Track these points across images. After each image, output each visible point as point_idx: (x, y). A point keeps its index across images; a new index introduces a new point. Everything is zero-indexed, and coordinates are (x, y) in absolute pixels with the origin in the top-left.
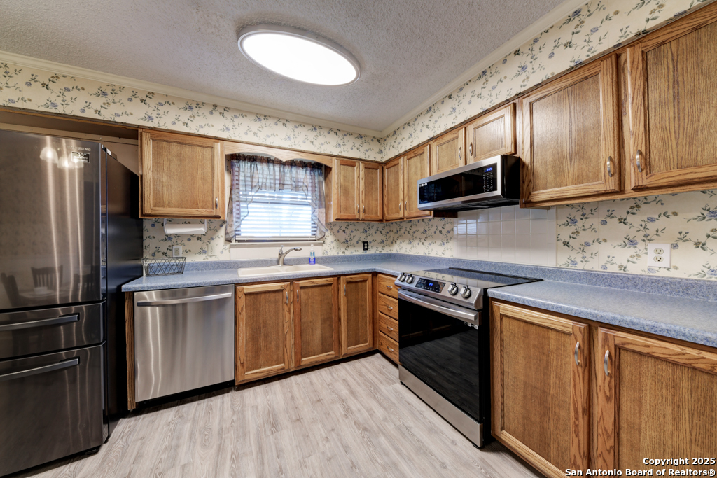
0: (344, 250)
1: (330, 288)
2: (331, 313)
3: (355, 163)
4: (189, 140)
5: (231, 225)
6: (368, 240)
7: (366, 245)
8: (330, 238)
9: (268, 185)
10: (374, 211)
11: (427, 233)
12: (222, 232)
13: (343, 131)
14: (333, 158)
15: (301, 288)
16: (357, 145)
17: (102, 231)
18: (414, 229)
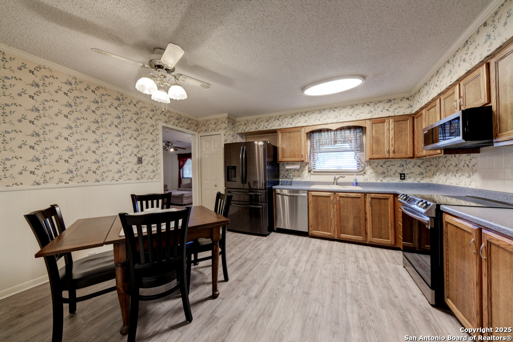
0: (382, 179)
1: (359, 200)
2: (360, 214)
3: (385, 120)
4: (292, 130)
5: (311, 164)
8: (369, 170)
9: (328, 142)
10: (404, 151)
11: (458, 166)
12: (307, 168)
13: (374, 102)
14: (367, 121)
15: (340, 197)
16: (386, 108)
17: (267, 168)
18: (448, 163)
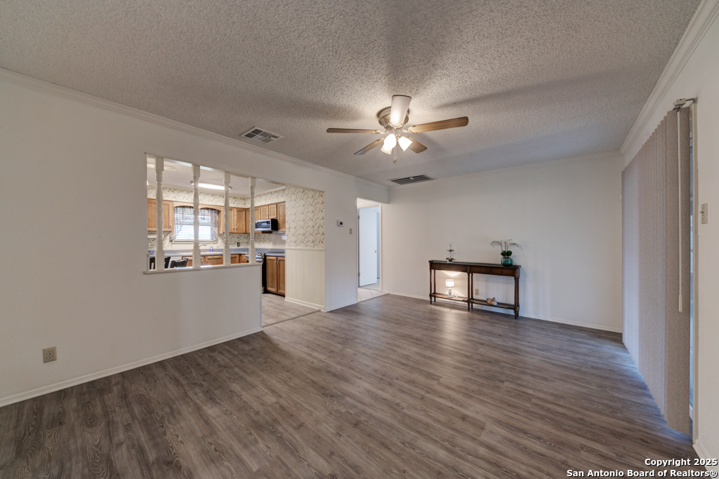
3: (232, 209)
5: (172, 235)
6: (240, 242)
7: (238, 244)
8: (220, 241)
10: (241, 229)
12: (168, 237)
14: (222, 207)
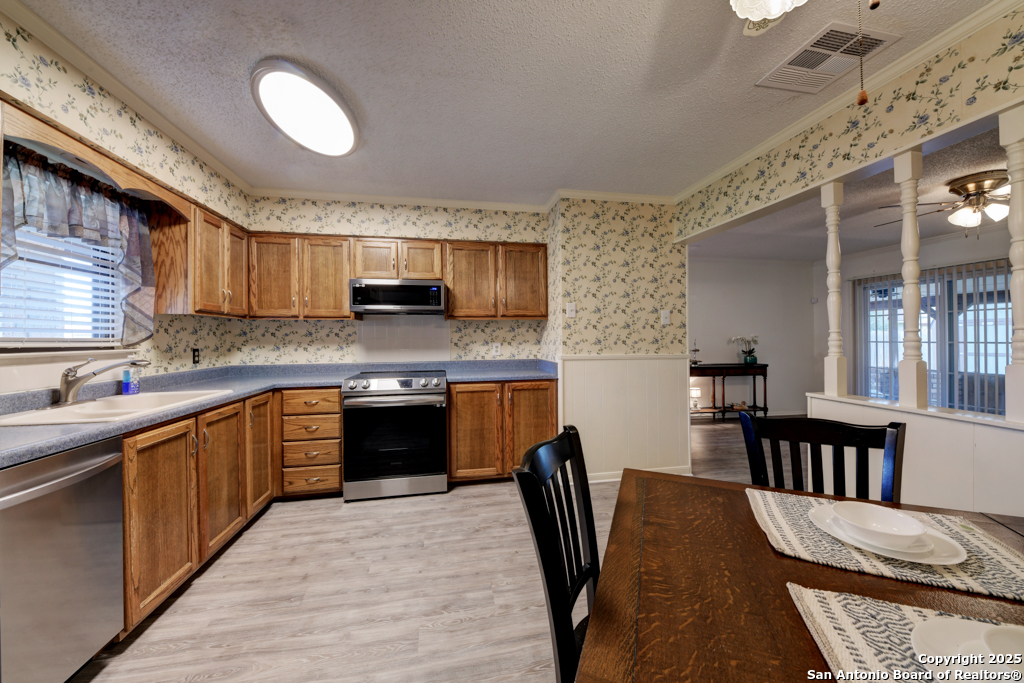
0: (167, 365)
1: (236, 419)
3: (219, 222)
6: (199, 346)
7: (196, 356)
10: (239, 302)
13: (211, 168)
14: (193, 206)
15: (208, 425)
16: (225, 195)
